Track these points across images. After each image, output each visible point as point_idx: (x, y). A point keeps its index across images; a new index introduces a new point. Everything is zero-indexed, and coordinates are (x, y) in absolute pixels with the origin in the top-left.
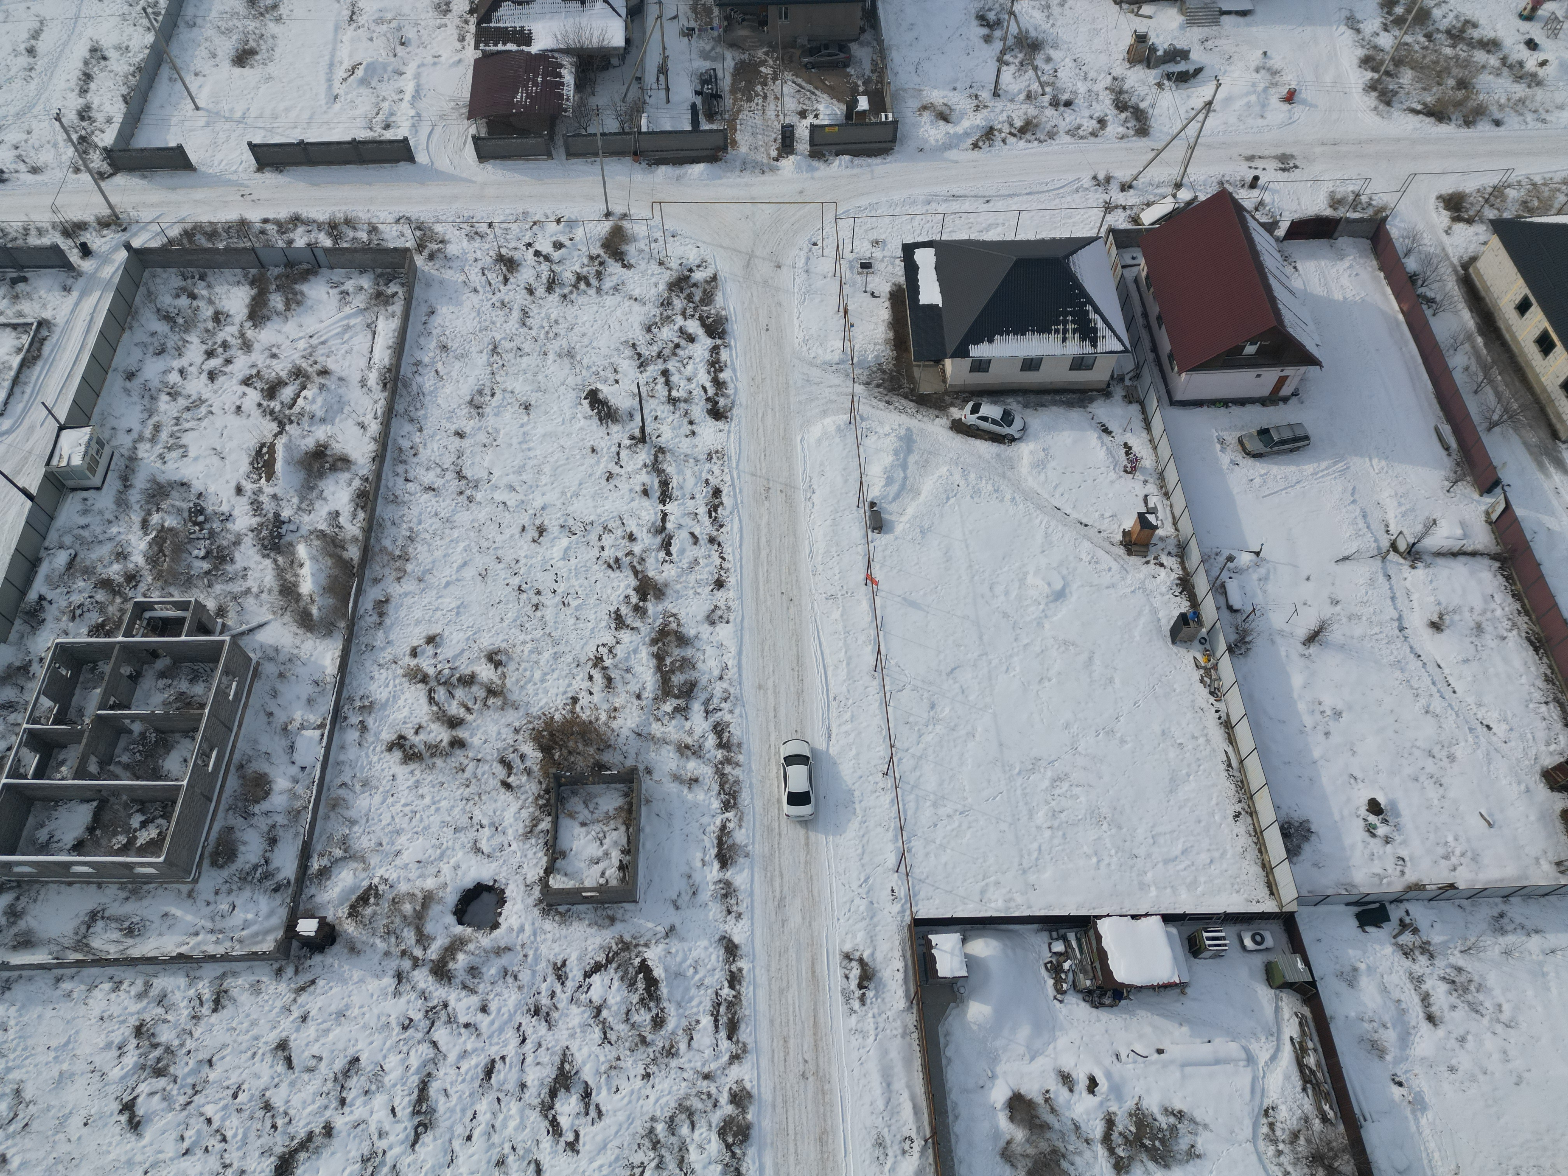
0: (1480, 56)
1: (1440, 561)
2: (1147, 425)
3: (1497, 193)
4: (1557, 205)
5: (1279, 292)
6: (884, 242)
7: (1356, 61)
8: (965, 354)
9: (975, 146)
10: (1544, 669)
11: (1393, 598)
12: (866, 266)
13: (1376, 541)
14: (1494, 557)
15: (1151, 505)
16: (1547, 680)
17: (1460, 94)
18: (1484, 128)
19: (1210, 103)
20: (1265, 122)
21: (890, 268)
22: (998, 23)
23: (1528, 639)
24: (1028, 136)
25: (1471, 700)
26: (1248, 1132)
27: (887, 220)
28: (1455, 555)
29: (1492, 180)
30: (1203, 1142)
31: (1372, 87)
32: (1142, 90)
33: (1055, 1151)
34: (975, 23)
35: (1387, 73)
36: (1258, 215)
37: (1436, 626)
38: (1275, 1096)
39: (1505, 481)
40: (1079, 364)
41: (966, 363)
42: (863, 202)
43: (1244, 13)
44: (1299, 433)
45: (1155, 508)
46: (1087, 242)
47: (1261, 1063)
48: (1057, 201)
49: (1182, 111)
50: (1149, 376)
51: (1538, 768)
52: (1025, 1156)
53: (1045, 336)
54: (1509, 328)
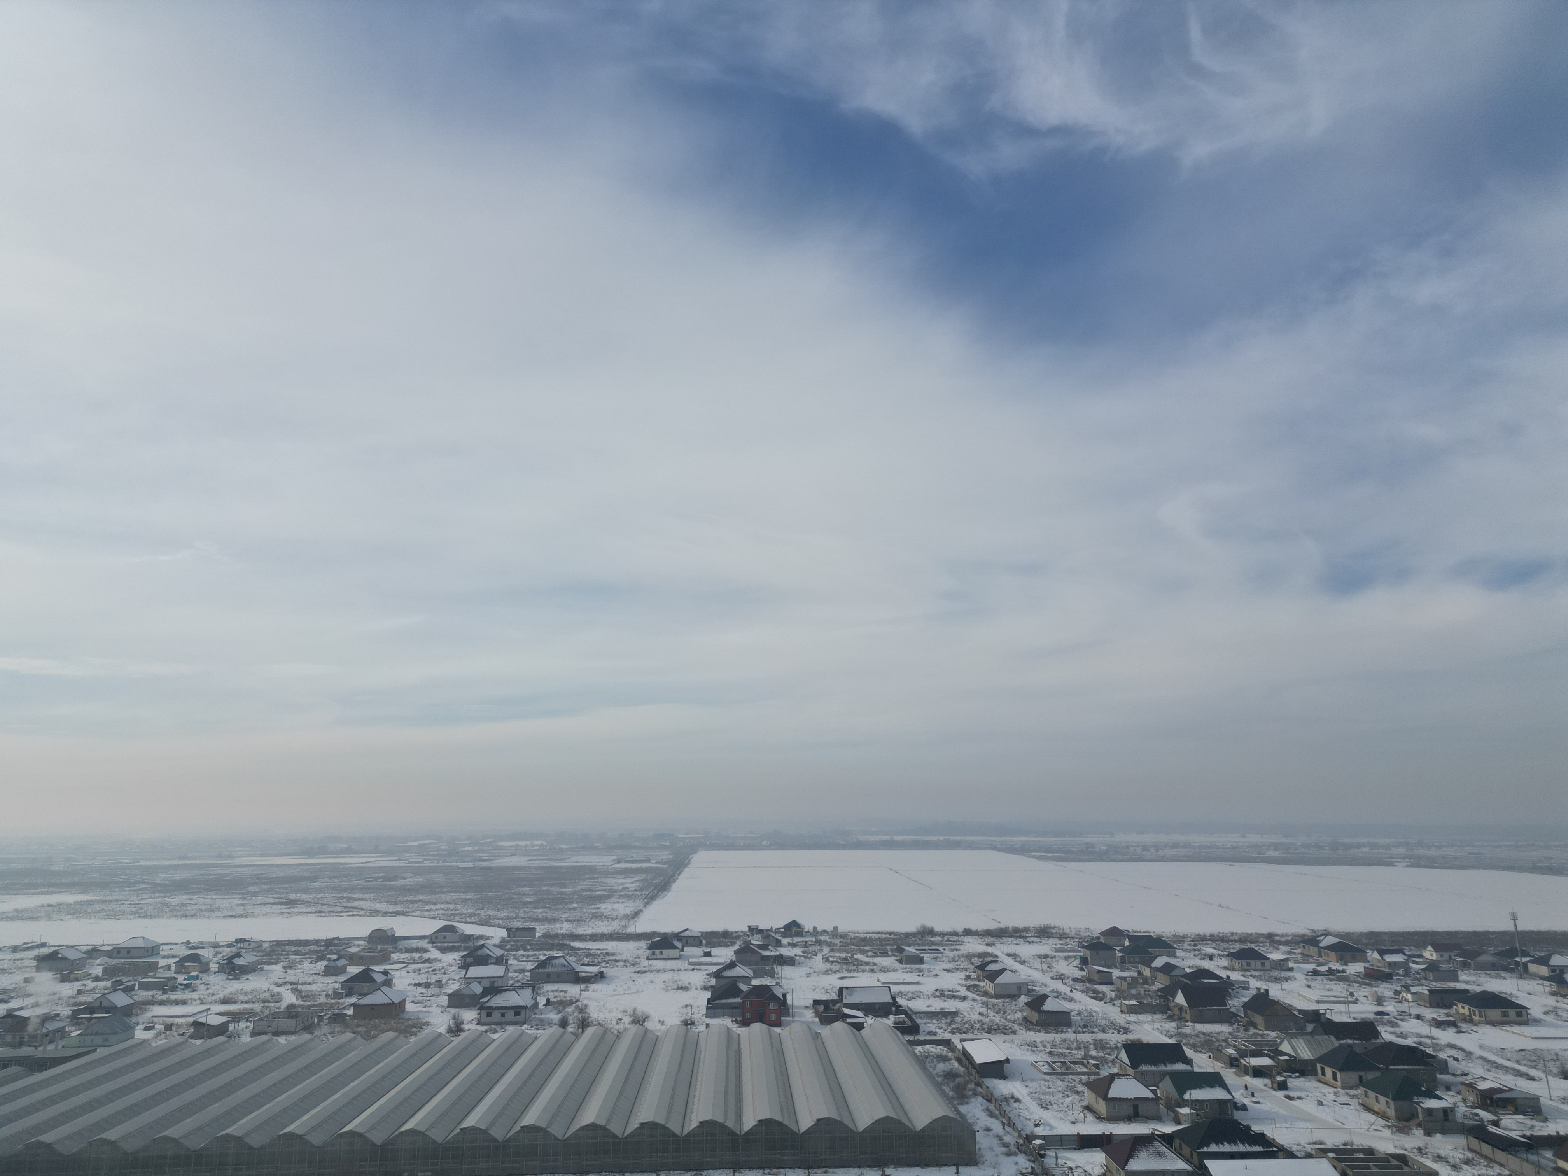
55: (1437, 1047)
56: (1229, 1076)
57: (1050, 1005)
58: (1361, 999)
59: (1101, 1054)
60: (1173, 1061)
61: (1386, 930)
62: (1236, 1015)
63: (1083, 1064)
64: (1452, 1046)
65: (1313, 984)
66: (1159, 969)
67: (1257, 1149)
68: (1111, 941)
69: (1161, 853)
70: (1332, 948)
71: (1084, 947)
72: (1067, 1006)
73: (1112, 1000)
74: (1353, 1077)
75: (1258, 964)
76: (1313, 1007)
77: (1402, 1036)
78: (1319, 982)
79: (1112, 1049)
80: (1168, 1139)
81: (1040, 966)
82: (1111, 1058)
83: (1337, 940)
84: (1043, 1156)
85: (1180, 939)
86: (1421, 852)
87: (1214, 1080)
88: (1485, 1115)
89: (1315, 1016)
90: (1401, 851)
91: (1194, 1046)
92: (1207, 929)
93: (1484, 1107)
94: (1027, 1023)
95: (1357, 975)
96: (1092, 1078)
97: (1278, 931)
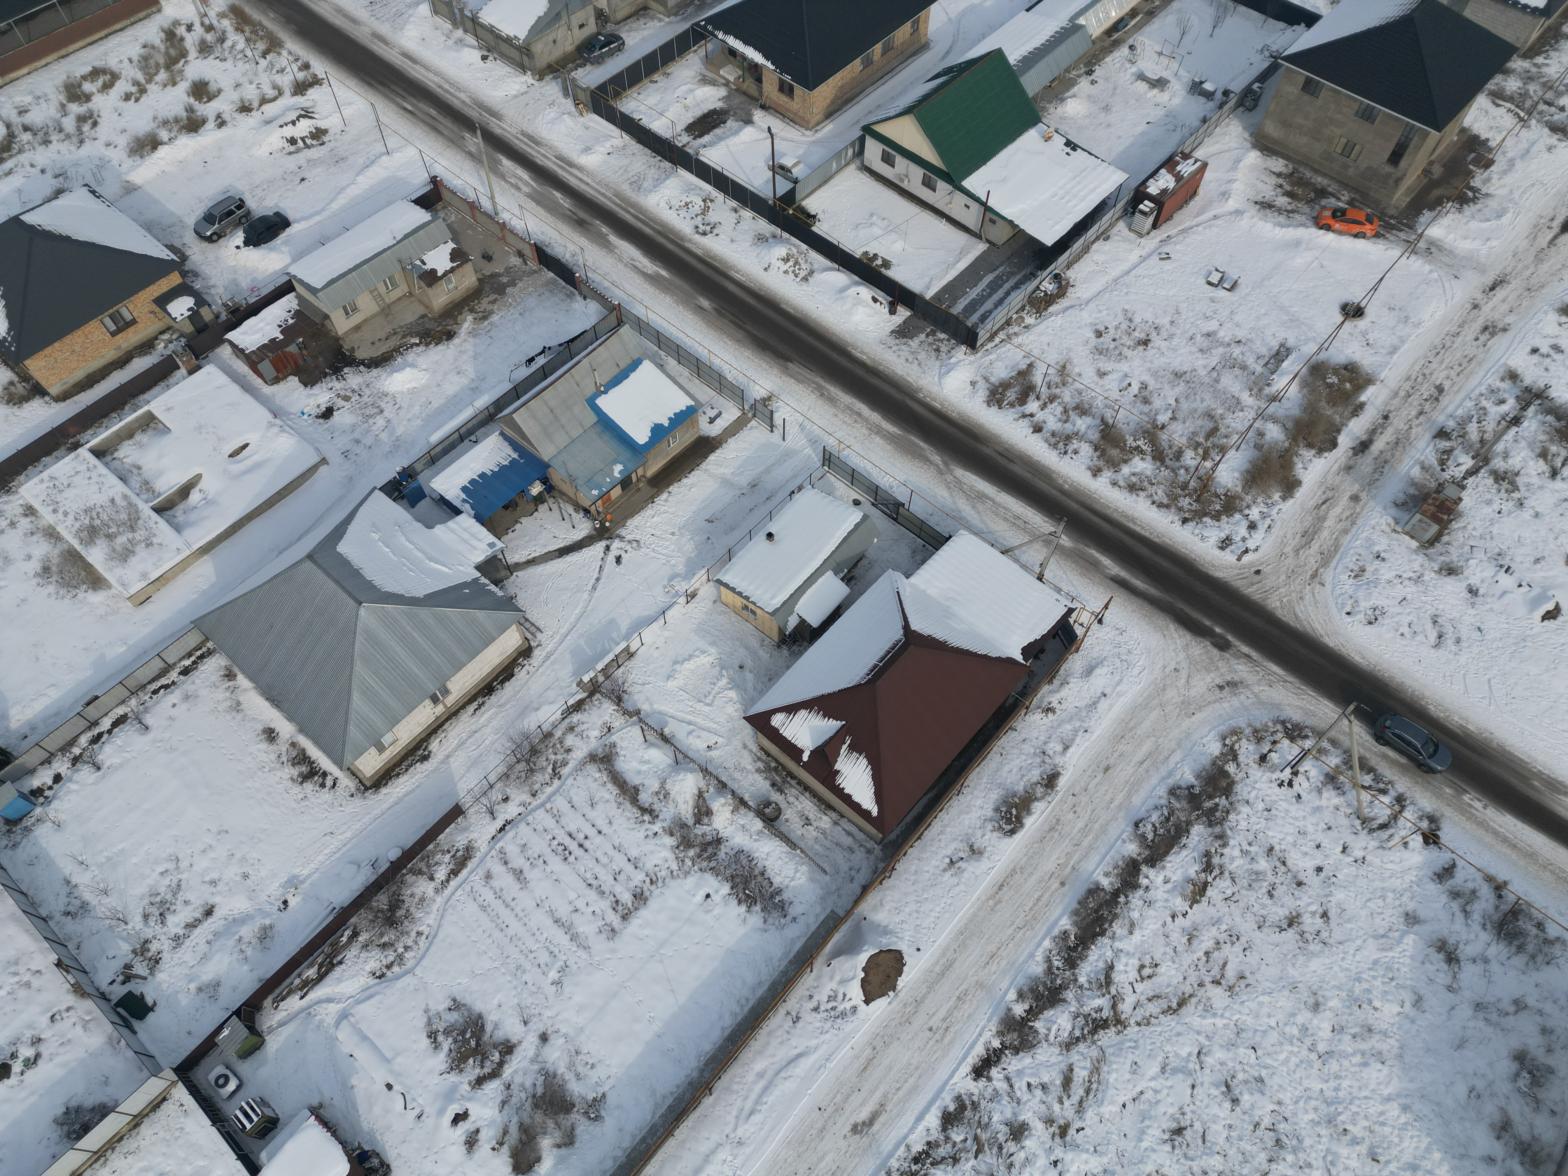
26: (407, 979)
30: (440, 1004)
33: (536, 1106)
38: (362, 979)
47: (341, 1006)
52: (558, 1125)
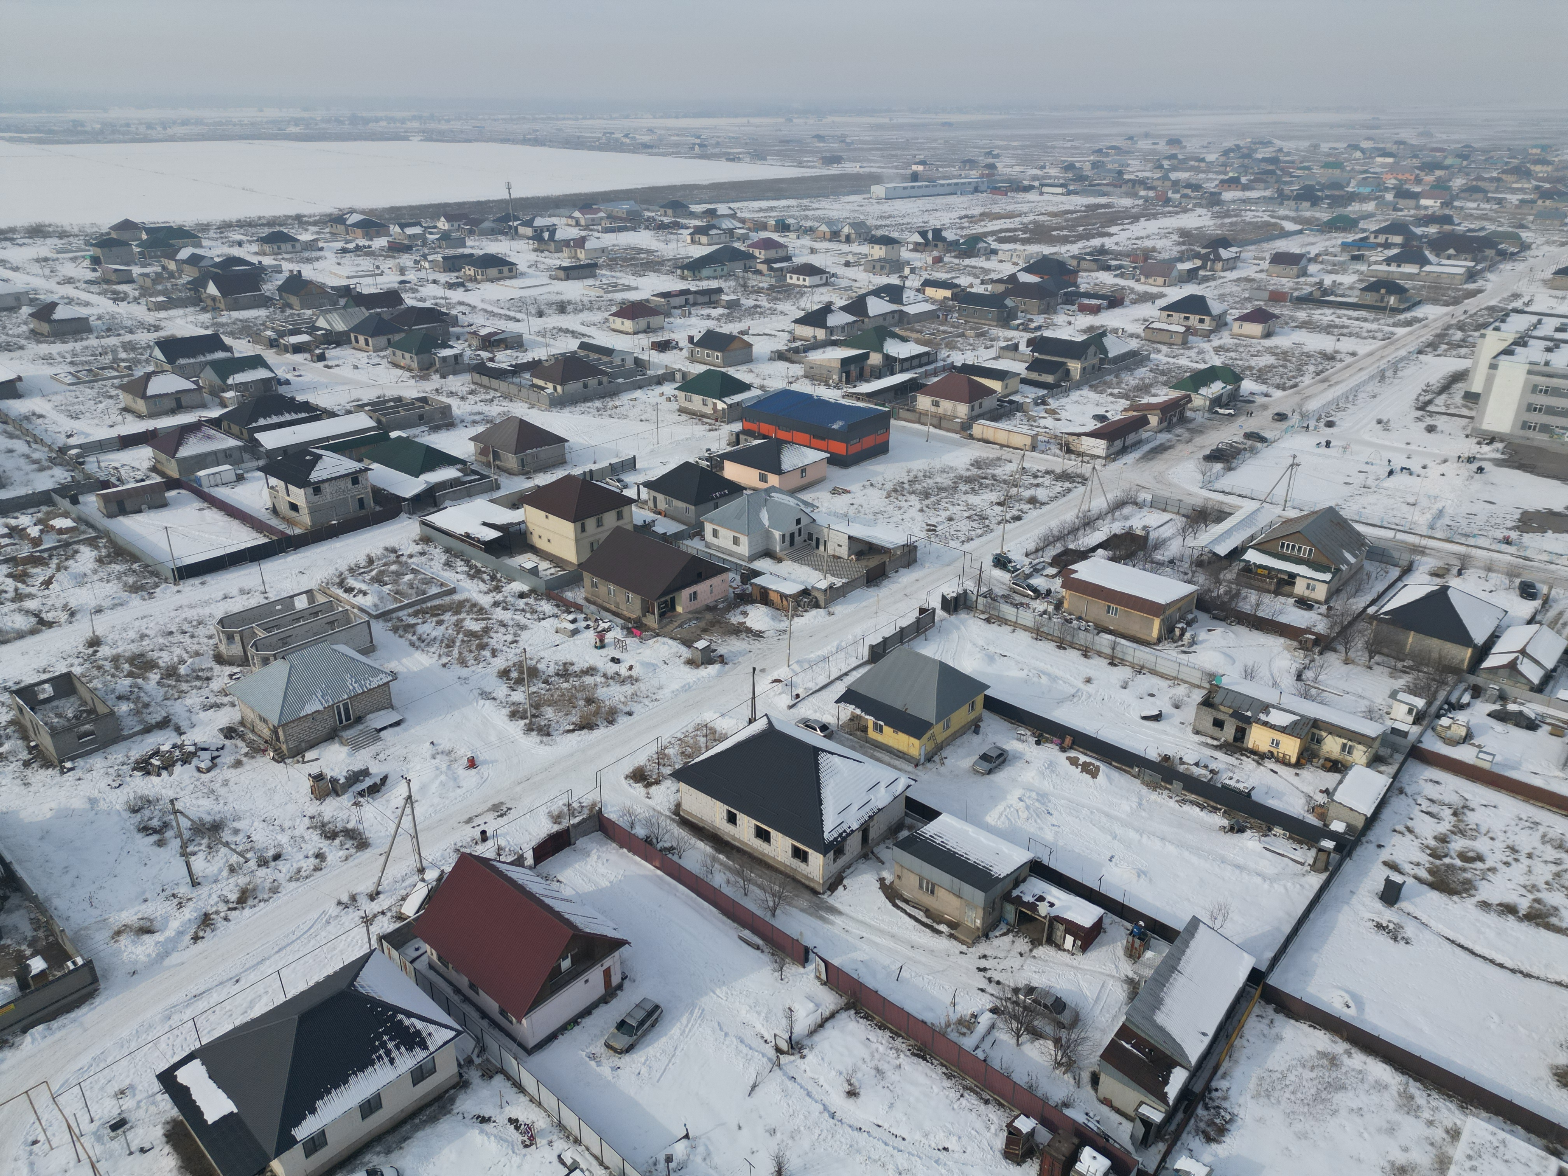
0: (588, 680)
1: (817, 1038)
2: (520, 1088)
3: (661, 756)
4: (703, 745)
5: (558, 906)
6: (131, 1087)
7: (506, 719)
8: (293, 1141)
9: (196, 938)
10: (941, 1070)
11: (809, 1094)
12: (119, 1125)
13: (764, 1055)
14: (847, 1007)
15: (569, 1162)
16: (949, 1077)
17: (593, 707)
18: (623, 721)
19: (410, 797)
20: (463, 790)
21: (153, 1109)
22: (166, 825)
23: (913, 1054)
24: (250, 902)
25: (918, 1136)
27: (124, 1063)
28: (821, 1025)
29: (653, 749)
31: (529, 729)
32: (343, 815)
34: (140, 835)
35: (534, 716)
36: (503, 859)
37: (852, 1094)
39: (811, 946)
40: (419, 1074)
41: (298, 1150)
42: (84, 1060)
43: (397, 724)
44: (649, 1007)
45: (575, 1161)
46: (363, 961)
48: (313, 942)
49: (389, 813)
50: (493, 1042)
51: (999, 1156)
53: (370, 1069)
54: (733, 837)
55: (450, 306)
56: (270, 356)
57: (60, 313)
58: (387, 271)
59: (132, 355)
60: (212, 351)
61: (405, 204)
62: (271, 299)
63: (112, 368)
64: (461, 303)
65: (342, 261)
66: (184, 262)
67: (303, 415)
68: (125, 236)
69: (170, 131)
70: (357, 225)
71: (92, 245)
72: (82, 312)
73: (136, 299)
74: (382, 340)
75: (288, 246)
76: (344, 282)
77: (422, 300)
78: (348, 259)
79: (144, 349)
80: (215, 423)
81: (40, 271)
82: (143, 357)
83: (362, 217)
84: (82, 463)
85: (205, 228)
86: (433, 126)
87: (257, 362)
88: (485, 355)
89: (346, 291)
90: (415, 124)
91: (232, 334)
92: (233, 215)
93: (484, 348)
94: (36, 336)
95: (382, 249)
96: (126, 380)
97: (306, 212)
